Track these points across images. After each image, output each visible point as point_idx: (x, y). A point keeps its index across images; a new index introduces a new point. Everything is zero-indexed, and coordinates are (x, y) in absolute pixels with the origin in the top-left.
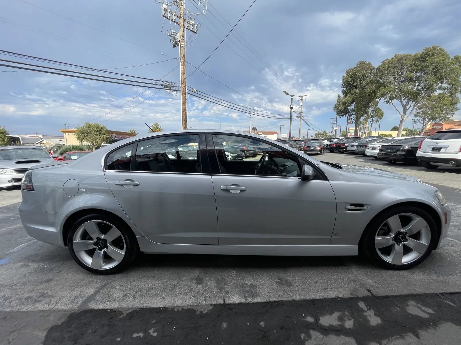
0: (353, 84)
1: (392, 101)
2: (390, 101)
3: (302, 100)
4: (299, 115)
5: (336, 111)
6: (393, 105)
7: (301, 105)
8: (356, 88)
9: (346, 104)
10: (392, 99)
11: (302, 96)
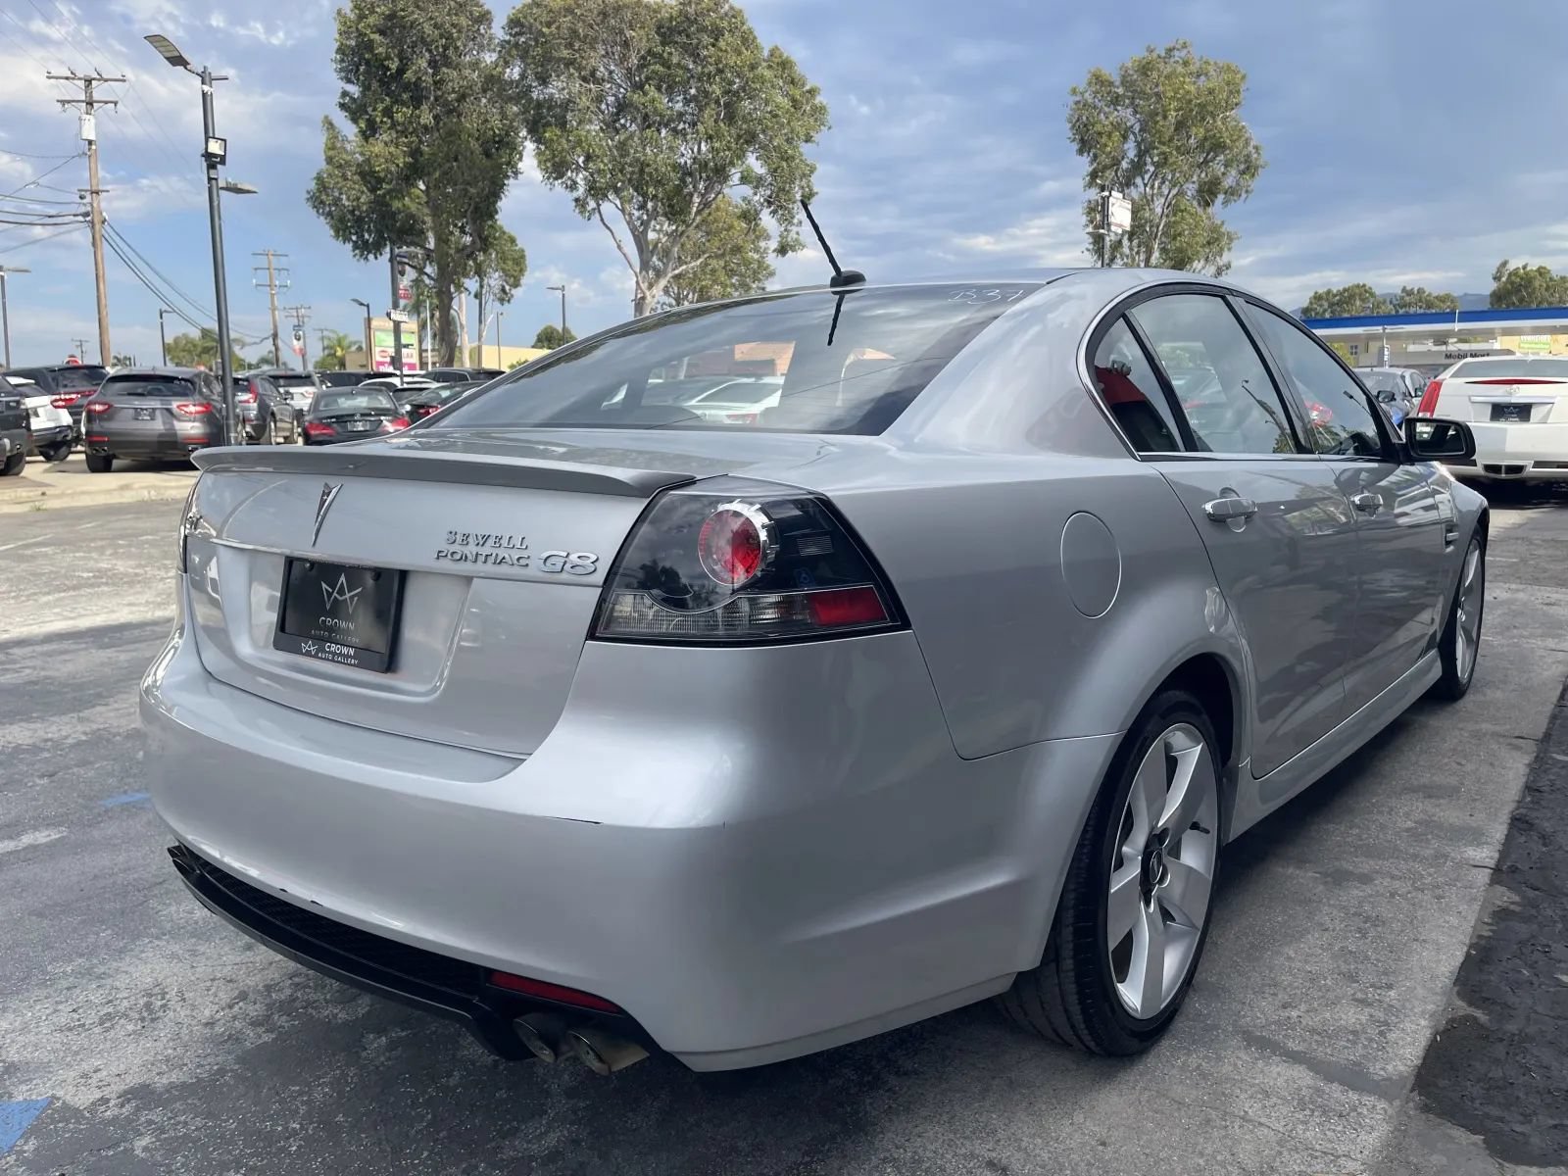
0: (401, 71)
1: (599, 205)
2: (592, 204)
3: (90, 104)
4: (83, 210)
5: (330, 214)
6: (604, 224)
7: (90, 143)
8: (417, 101)
9: (380, 181)
10: (596, 191)
11: (89, 81)
